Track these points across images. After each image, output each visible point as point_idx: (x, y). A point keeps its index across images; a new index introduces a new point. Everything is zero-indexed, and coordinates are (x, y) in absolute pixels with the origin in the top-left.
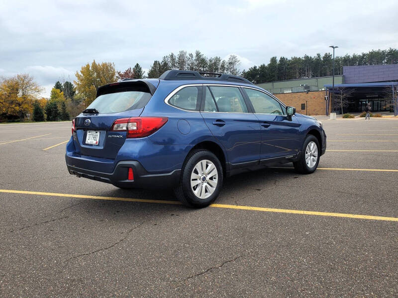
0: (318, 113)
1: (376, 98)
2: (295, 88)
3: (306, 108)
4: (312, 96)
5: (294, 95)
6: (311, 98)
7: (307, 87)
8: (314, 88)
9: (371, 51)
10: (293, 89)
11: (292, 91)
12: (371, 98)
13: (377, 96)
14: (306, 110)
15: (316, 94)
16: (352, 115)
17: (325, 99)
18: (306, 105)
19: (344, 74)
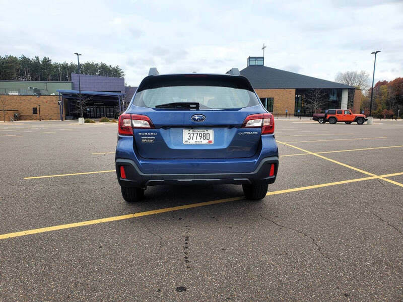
0: (52, 117)
1: (102, 105)
2: (23, 90)
3: (38, 112)
4: (45, 101)
5: (23, 98)
6: (43, 102)
7: (36, 90)
8: (44, 92)
9: (86, 62)
10: (21, 90)
11: (19, 92)
12: (97, 105)
13: (103, 104)
14: (38, 115)
15: (48, 98)
16: (93, 120)
17: (59, 104)
18: (38, 109)
19: (73, 81)
